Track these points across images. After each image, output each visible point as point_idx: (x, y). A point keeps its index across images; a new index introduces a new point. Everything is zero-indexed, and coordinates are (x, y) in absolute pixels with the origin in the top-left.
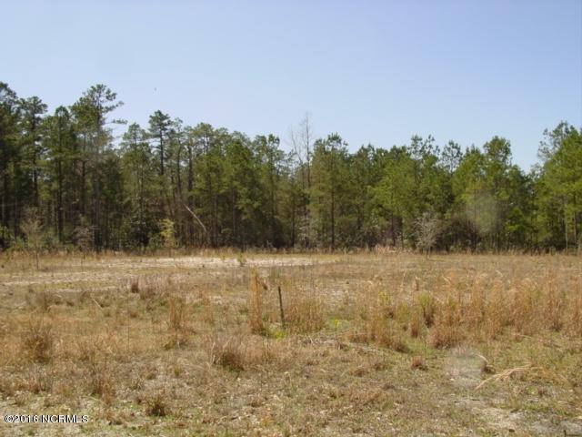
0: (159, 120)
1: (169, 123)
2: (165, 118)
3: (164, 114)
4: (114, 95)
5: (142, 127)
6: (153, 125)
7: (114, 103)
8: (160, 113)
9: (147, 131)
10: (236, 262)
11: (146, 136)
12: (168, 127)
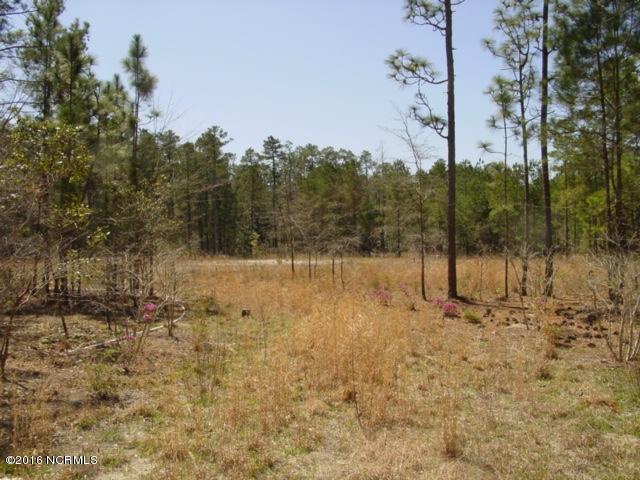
0: (271, 144)
1: (280, 146)
2: (277, 141)
3: (275, 138)
4: (226, 134)
5: (256, 151)
6: (266, 149)
7: (226, 139)
8: (272, 137)
9: (261, 154)
10: (276, 262)
11: (261, 158)
12: (279, 150)
